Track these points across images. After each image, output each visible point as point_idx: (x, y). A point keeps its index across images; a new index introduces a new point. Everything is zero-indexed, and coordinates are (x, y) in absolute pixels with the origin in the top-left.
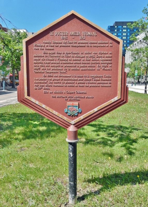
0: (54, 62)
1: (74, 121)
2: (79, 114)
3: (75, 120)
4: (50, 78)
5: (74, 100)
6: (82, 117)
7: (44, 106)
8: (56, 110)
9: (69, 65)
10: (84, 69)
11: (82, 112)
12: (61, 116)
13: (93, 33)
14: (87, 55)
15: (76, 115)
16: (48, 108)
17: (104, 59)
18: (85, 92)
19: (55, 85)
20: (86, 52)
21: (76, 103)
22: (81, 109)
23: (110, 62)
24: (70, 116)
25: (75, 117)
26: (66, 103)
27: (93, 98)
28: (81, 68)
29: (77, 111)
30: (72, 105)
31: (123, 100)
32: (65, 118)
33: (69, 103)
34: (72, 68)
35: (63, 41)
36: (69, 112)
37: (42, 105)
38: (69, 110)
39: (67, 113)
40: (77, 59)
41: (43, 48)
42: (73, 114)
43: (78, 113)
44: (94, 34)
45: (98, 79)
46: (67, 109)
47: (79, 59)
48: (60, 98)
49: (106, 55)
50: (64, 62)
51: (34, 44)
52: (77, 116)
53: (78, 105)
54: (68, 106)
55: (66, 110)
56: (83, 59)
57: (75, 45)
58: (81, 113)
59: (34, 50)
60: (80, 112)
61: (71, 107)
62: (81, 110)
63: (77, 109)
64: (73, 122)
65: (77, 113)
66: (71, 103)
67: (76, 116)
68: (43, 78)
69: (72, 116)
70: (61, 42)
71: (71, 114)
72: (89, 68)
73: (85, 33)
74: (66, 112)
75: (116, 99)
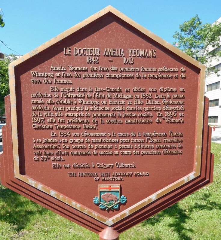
0: (73, 107)
1: (113, 220)
2: (122, 206)
3: (114, 218)
4: (65, 139)
5: (113, 181)
6: (127, 212)
7: (53, 193)
8: (78, 200)
9: (102, 114)
10: (130, 120)
11: (126, 202)
12: (86, 210)
13: (150, 51)
14: (137, 95)
15: (116, 208)
16: (61, 197)
17: (169, 101)
18: (132, 164)
19: (75, 152)
20: (135, 89)
21: (116, 187)
22: (125, 197)
23: (181, 107)
24: (104, 209)
25: (113, 211)
26: (97, 187)
27: (148, 175)
28: (126, 120)
29: (119, 201)
30: (108, 190)
31: (205, 179)
32: (95, 214)
33: (102, 187)
34: (108, 120)
35: (91, 67)
36: (102, 203)
37: (49, 191)
38: (101, 200)
39: (98, 204)
40: (117, 101)
41: (49, 80)
42: (110, 207)
43: (120, 204)
44: (152, 54)
45: (159, 139)
46: (98, 198)
47: (122, 101)
48: (85, 176)
49: (174, 95)
50: (93, 108)
51: (32, 72)
52: (118, 210)
53: (119, 190)
54: (101, 192)
55: (96, 199)
56: (129, 102)
57: (113, 75)
58: (124, 204)
59: (33, 85)
60: (124, 202)
61: (106, 193)
62: (126, 199)
63: (118, 198)
64: (110, 221)
65: (117, 204)
66: (107, 186)
67: (116, 210)
68: (51, 140)
69: (108, 211)
70: (86, 68)
71: (107, 207)
72: (141, 120)
73: (133, 52)
74: (96, 203)
75: (192, 176)
